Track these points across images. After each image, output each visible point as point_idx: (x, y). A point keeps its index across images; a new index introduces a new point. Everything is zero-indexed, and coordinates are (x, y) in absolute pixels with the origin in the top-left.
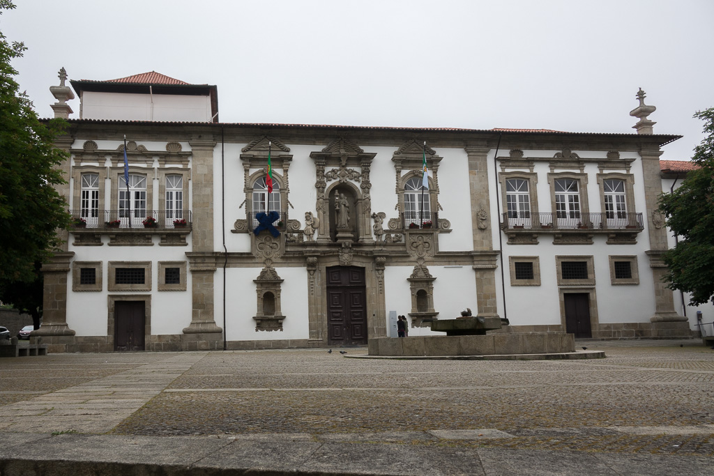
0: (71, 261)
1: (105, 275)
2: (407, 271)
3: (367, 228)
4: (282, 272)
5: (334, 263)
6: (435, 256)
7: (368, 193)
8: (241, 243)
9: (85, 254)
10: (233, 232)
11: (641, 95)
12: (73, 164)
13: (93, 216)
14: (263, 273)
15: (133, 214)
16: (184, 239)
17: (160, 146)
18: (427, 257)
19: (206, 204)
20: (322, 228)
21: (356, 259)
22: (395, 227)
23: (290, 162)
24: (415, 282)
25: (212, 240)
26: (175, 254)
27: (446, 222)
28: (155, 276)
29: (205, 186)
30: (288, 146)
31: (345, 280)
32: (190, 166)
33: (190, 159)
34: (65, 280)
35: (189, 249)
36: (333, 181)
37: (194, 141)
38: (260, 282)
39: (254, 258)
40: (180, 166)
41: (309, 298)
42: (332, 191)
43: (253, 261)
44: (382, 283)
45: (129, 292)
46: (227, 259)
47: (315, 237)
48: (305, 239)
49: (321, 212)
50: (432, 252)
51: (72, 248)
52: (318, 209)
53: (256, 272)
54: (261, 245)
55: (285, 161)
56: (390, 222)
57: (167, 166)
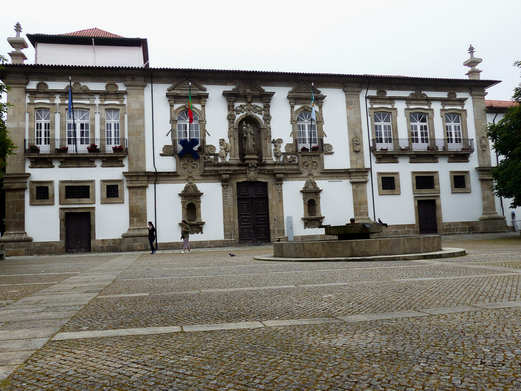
0: (28, 180)
1: (56, 191)
2: (300, 184)
3: (269, 151)
4: (201, 187)
5: (242, 179)
6: (322, 173)
7: (269, 123)
8: (168, 164)
9: (39, 174)
10: (161, 155)
11: (471, 50)
12: (28, 101)
13: (45, 143)
14: (186, 188)
15: (79, 142)
16: (122, 161)
17: (100, 86)
18: (315, 173)
19: (138, 133)
20: (233, 151)
21: (260, 176)
22: (290, 150)
23: (207, 99)
24: (307, 193)
25: (144, 162)
26: (115, 173)
27: (330, 146)
28: (98, 192)
29: (138, 118)
30: (205, 86)
31: (252, 193)
32: (125, 102)
33: (125, 96)
34: (23, 197)
35: (126, 169)
36: (241, 114)
37: (128, 83)
38: (184, 195)
39: (179, 176)
40: (118, 102)
41: (224, 207)
42: (241, 123)
43: (178, 179)
44: (280, 195)
45: (77, 205)
46: (157, 177)
47: (228, 159)
48: (220, 160)
49: (232, 139)
50: (319, 169)
51: (28, 170)
52: (230, 136)
53: (180, 187)
54: (185, 166)
55: (202, 98)
56: (286, 146)
57: (106, 102)
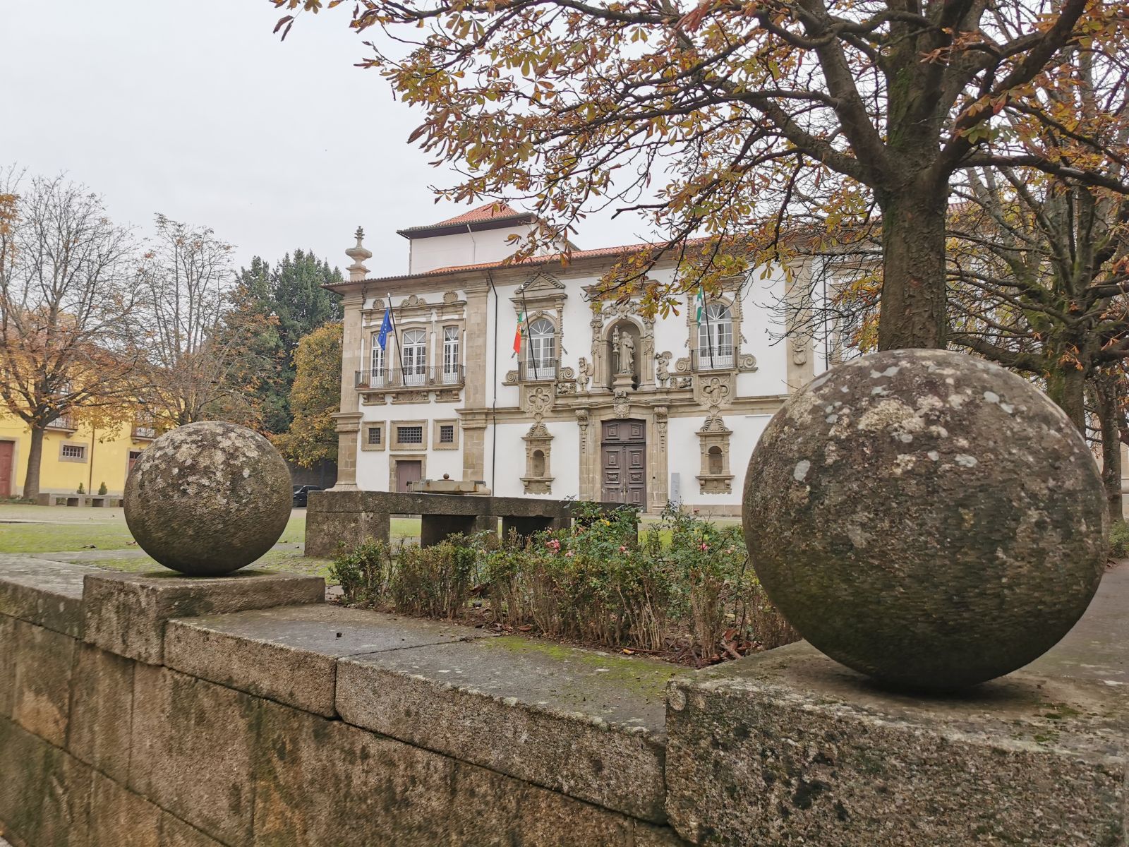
0: (361, 421)
1: (388, 434)
2: (697, 422)
3: (649, 372)
4: (552, 427)
5: (608, 416)
6: (733, 403)
7: (652, 328)
8: (509, 397)
9: (372, 413)
10: (504, 384)
12: (364, 324)
13: (381, 375)
14: (533, 429)
16: (457, 395)
17: (436, 298)
18: (723, 404)
19: (479, 355)
20: (597, 375)
21: (633, 410)
22: (684, 367)
23: (565, 301)
24: (706, 436)
25: (484, 394)
26: (447, 411)
27: (750, 357)
28: (431, 434)
29: (478, 336)
30: (563, 282)
31: (624, 434)
32: (465, 316)
33: (465, 308)
34: (355, 441)
35: (461, 405)
36: (612, 318)
37: (469, 289)
38: (530, 439)
39: (524, 412)
40: (456, 317)
41: (581, 457)
42: (611, 330)
43: (524, 416)
44: (663, 439)
45: (409, 450)
46: (495, 415)
48: (579, 389)
49: (596, 356)
50: (730, 398)
51: (362, 409)
52: (593, 353)
53: (525, 428)
54: (533, 398)
55: (559, 300)
56: (678, 362)
57: (444, 318)
